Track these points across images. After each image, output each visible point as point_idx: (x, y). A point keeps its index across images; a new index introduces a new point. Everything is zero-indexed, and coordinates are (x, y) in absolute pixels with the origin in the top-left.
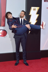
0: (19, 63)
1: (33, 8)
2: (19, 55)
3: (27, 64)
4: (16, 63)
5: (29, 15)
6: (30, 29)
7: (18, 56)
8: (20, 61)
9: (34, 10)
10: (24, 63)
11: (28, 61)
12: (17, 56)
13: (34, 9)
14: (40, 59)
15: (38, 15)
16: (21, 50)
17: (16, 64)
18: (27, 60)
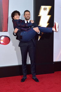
0: (26, 79)
3: (37, 80)
5: (39, 16)
6: (39, 33)
7: (25, 70)
8: (28, 76)
9: (44, 10)
11: (38, 76)
13: (45, 9)
15: (49, 16)
16: (29, 62)
17: (23, 80)
18: (36, 75)
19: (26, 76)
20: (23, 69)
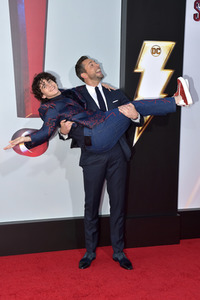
0: (94, 259)
1: (148, 45)
2: (95, 230)
3: (127, 264)
4: (82, 260)
5: (136, 71)
7: (94, 234)
8: (101, 252)
9: (152, 53)
10: (116, 260)
12: (89, 232)
13: (155, 51)
14: (178, 243)
15: (169, 73)
16: (105, 209)
17: (85, 264)
18: (125, 247)
19: (94, 251)
20: (87, 231)
